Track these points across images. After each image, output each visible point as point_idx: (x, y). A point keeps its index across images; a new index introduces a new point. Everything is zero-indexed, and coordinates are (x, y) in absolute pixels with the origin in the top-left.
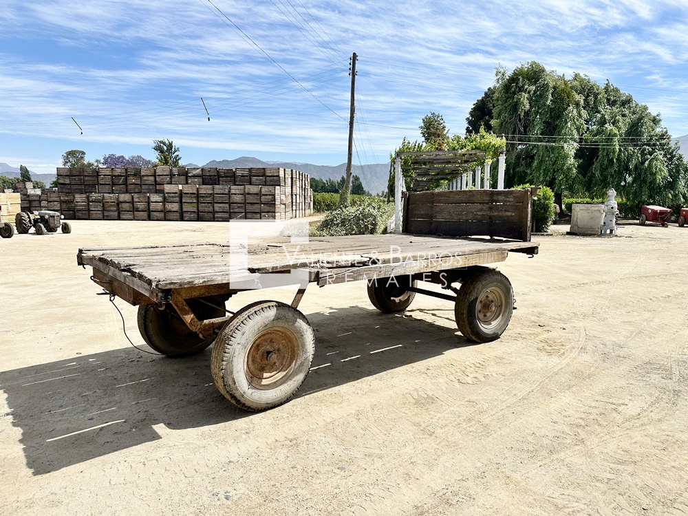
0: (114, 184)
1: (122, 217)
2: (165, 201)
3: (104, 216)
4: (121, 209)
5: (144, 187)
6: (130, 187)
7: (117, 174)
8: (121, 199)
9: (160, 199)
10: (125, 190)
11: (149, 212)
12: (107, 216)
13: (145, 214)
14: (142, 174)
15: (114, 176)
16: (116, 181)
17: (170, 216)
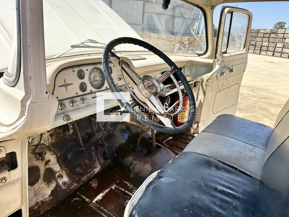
0: (264, 37)
1: (261, 53)
2: (284, 47)
3: (254, 52)
4: (262, 49)
5: (277, 39)
6: (270, 39)
7: (266, 32)
8: (263, 45)
9: (282, 46)
10: (268, 40)
11: (274, 52)
12: (255, 52)
13: (272, 53)
14: (278, 33)
15: (265, 33)
16: (265, 36)
17: (283, 55)
